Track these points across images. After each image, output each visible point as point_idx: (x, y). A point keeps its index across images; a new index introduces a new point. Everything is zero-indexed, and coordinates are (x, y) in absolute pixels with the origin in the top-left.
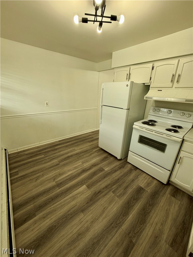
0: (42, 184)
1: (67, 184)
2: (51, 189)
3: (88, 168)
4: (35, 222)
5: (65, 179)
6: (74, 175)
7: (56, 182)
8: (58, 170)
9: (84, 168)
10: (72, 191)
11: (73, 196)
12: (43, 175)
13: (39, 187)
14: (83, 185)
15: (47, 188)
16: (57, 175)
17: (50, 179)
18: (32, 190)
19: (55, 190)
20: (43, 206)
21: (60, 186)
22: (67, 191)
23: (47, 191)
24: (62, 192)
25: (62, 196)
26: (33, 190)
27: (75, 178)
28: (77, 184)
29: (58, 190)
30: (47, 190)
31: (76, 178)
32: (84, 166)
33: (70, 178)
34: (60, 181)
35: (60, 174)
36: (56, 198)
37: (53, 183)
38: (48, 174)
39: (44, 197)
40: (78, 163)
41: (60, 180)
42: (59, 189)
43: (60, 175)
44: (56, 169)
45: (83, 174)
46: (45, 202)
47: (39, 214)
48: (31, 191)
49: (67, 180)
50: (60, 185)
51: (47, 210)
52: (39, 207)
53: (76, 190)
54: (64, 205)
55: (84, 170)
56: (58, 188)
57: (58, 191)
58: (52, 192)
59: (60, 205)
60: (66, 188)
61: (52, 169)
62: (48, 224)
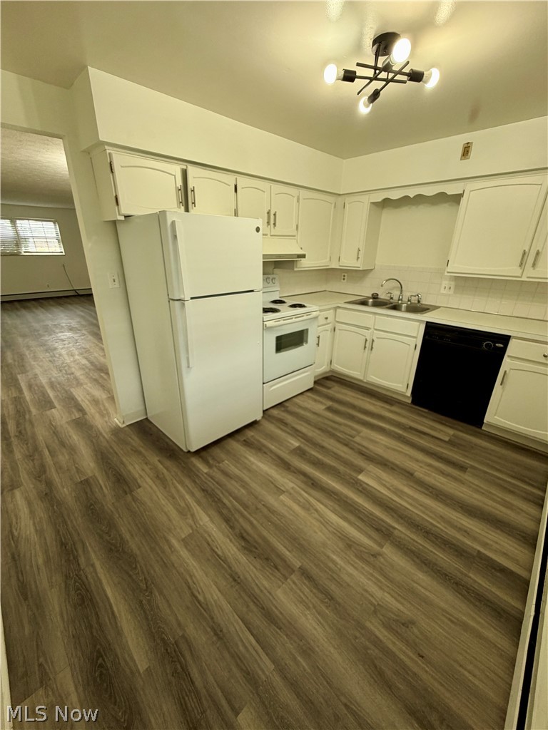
0: (408, 592)
1: (372, 514)
2: (407, 549)
3: (302, 477)
4: (485, 545)
5: (359, 523)
6: (340, 506)
7: (382, 546)
8: (333, 561)
9: (303, 486)
10: (384, 497)
11: (395, 493)
12: (377, 609)
13: (423, 590)
14: (358, 479)
15: (412, 563)
16: (356, 556)
17: (382, 572)
18: (444, 610)
19: (403, 536)
20: (453, 546)
21: (387, 529)
22: (391, 509)
23: (418, 558)
24: (400, 519)
25: (409, 516)
26: (442, 605)
27: (345, 499)
28: (361, 492)
29: (400, 531)
30: (415, 559)
31: (347, 497)
32: (295, 486)
33: (351, 512)
34: (374, 534)
35: (349, 546)
36: (418, 526)
37: (388, 551)
38: (366, 591)
39: (436, 557)
40: (285, 505)
41: (370, 537)
42: (395, 528)
43: (350, 544)
44: (330, 569)
45: (328, 484)
46: (443, 546)
47: (469, 545)
48: (448, 613)
49: (359, 518)
50: (384, 529)
51: (453, 535)
52: (462, 555)
53: (379, 491)
54: (421, 505)
55: (312, 484)
56: (396, 532)
57: (400, 529)
58: (415, 543)
59: (427, 512)
60: (386, 513)
61: (333, 587)
62: (469, 521)
